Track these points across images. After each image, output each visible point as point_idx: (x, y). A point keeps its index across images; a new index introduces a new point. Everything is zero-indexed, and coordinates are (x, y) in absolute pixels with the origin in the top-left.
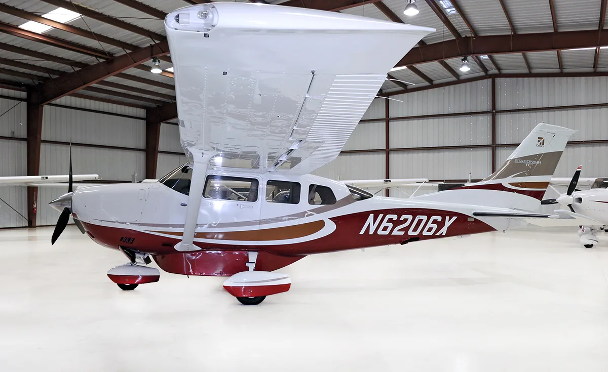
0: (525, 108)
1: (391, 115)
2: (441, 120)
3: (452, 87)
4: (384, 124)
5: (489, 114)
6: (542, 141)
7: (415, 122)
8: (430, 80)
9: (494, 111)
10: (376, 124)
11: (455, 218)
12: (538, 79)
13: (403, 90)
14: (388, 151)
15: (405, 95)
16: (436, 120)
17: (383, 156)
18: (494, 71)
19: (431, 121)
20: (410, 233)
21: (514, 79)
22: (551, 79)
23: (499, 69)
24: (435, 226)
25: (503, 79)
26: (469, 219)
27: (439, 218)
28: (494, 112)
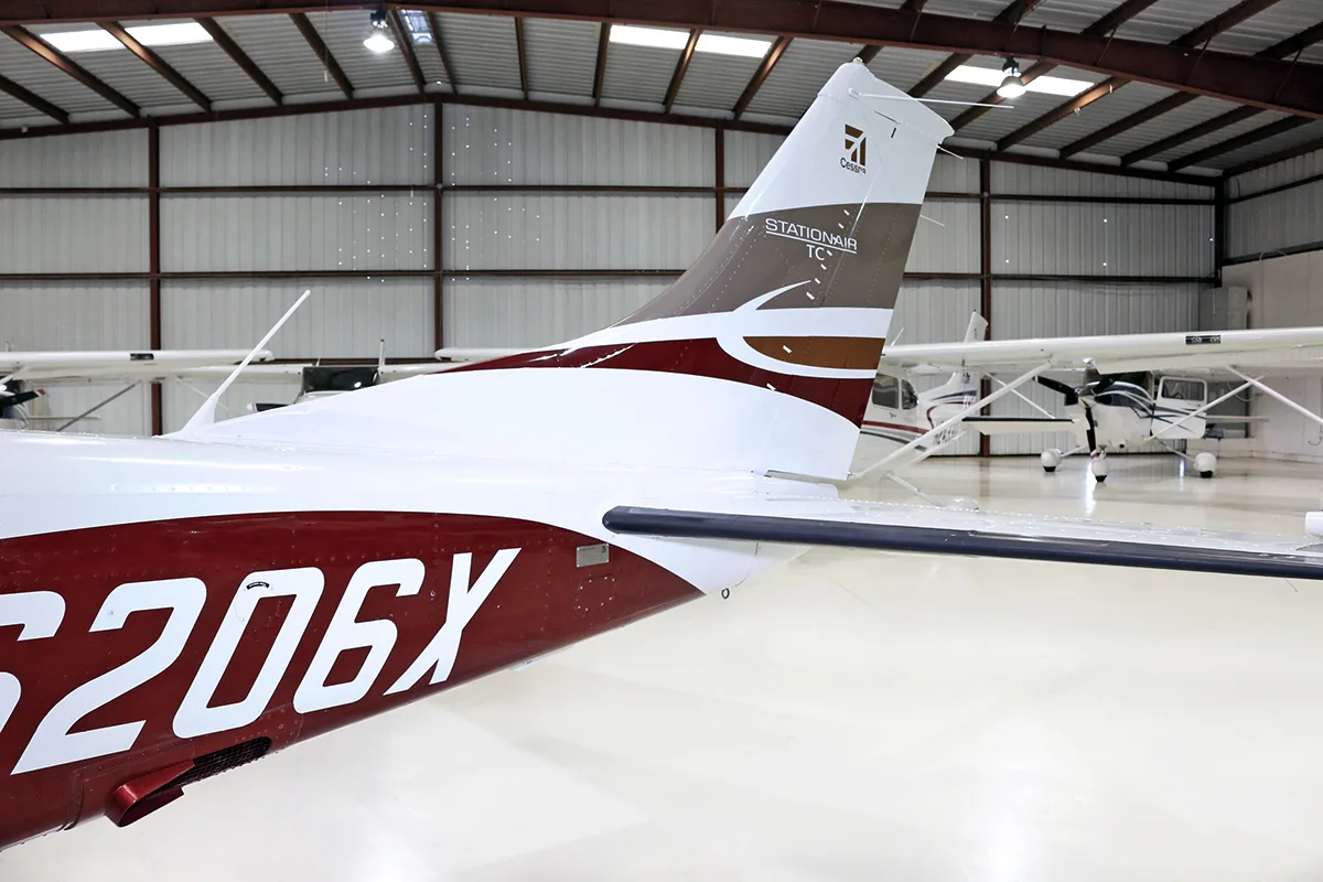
0: (514, 184)
1: (167, 179)
2: (303, 201)
3: (333, 116)
4: (143, 204)
5: (426, 192)
6: (857, 142)
7: (233, 202)
8: (275, 93)
9: (440, 186)
10: (122, 203)
11: (504, 559)
12: (545, 116)
13: (201, 114)
14: (156, 279)
15: (206, 126)
16: (290, 201)
17: (142, 294)
18: (439, 85)
19: (276, 201)
20: (195, 718)
21: (489, 111)
22: (573, 118)
23: (453, 79)
24: (382, 636)
25: (460, 109)
26: (584, 558)
27: (407, 575)
28: (438, 189)
